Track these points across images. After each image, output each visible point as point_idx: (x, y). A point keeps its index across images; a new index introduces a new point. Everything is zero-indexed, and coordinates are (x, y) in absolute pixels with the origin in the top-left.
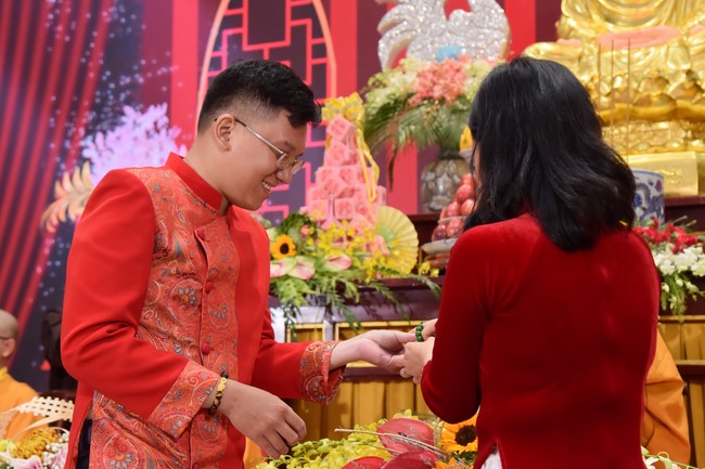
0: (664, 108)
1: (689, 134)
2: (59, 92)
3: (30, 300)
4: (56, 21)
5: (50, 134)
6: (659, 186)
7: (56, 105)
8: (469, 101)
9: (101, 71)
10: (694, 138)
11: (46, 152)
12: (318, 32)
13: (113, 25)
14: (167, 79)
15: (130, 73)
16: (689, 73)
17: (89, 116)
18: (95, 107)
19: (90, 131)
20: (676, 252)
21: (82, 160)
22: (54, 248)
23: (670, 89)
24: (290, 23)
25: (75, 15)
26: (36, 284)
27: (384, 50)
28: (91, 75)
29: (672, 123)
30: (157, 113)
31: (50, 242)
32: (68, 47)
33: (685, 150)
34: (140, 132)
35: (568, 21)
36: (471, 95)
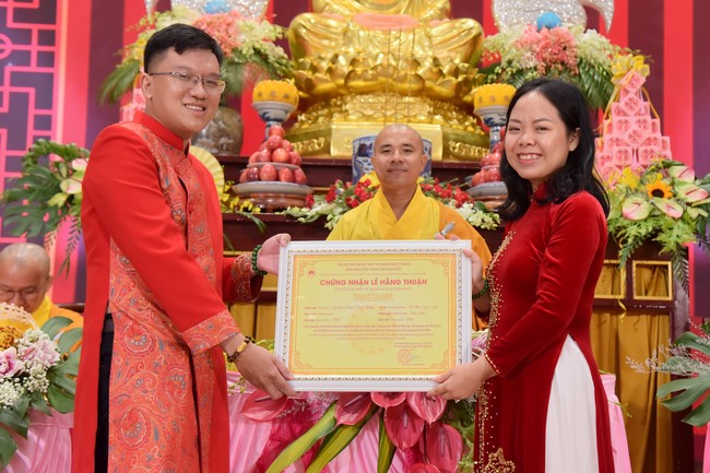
0: (415, 86)
1: (432, 109)
6: (430, 153)
8: (244, 56)
10: (436, 114)
16: (435, 59)
20: (459, 206)
23: (420, 72)
29: (418, 99)
33: (431, 123)
36: (247, 51)
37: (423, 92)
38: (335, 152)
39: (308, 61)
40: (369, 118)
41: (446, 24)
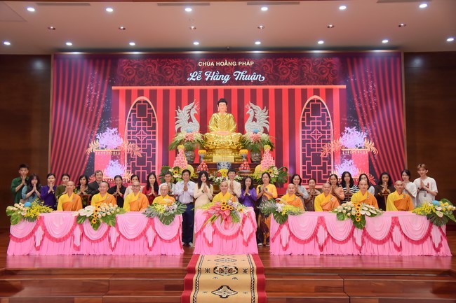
0: (229, 147)
1: (232, 152)
2: (90, 123)
3: (83, 170)
4: (89, 106)
5: (88, 132)
7: (89, 126)
9: (101, 119)
11: (86, 137)
12: (154, 116)
13: (103, 109)
14: (118, 122)
15: (108, 120)
16: (233, 142)
17: (98, 129)
18: (99, 127)
19: (98, 132)
21: (96, 139)
22: (89, 158)
24: (147, 113)
25: (94, 105)
26: (85, 166)
27: (177, 128)
28: (98, 119)
29: (229, 150)
30: (115, 130)
31: (88, 157)
32: (92, 112)
33: (232, 155)
34: (111, 133)
35: (211, 127)
36: (196, 141)
37: (231, 149)
38: (214, 162)
39: (208, 142)
40: (220, 154)
41: (235, 134)
